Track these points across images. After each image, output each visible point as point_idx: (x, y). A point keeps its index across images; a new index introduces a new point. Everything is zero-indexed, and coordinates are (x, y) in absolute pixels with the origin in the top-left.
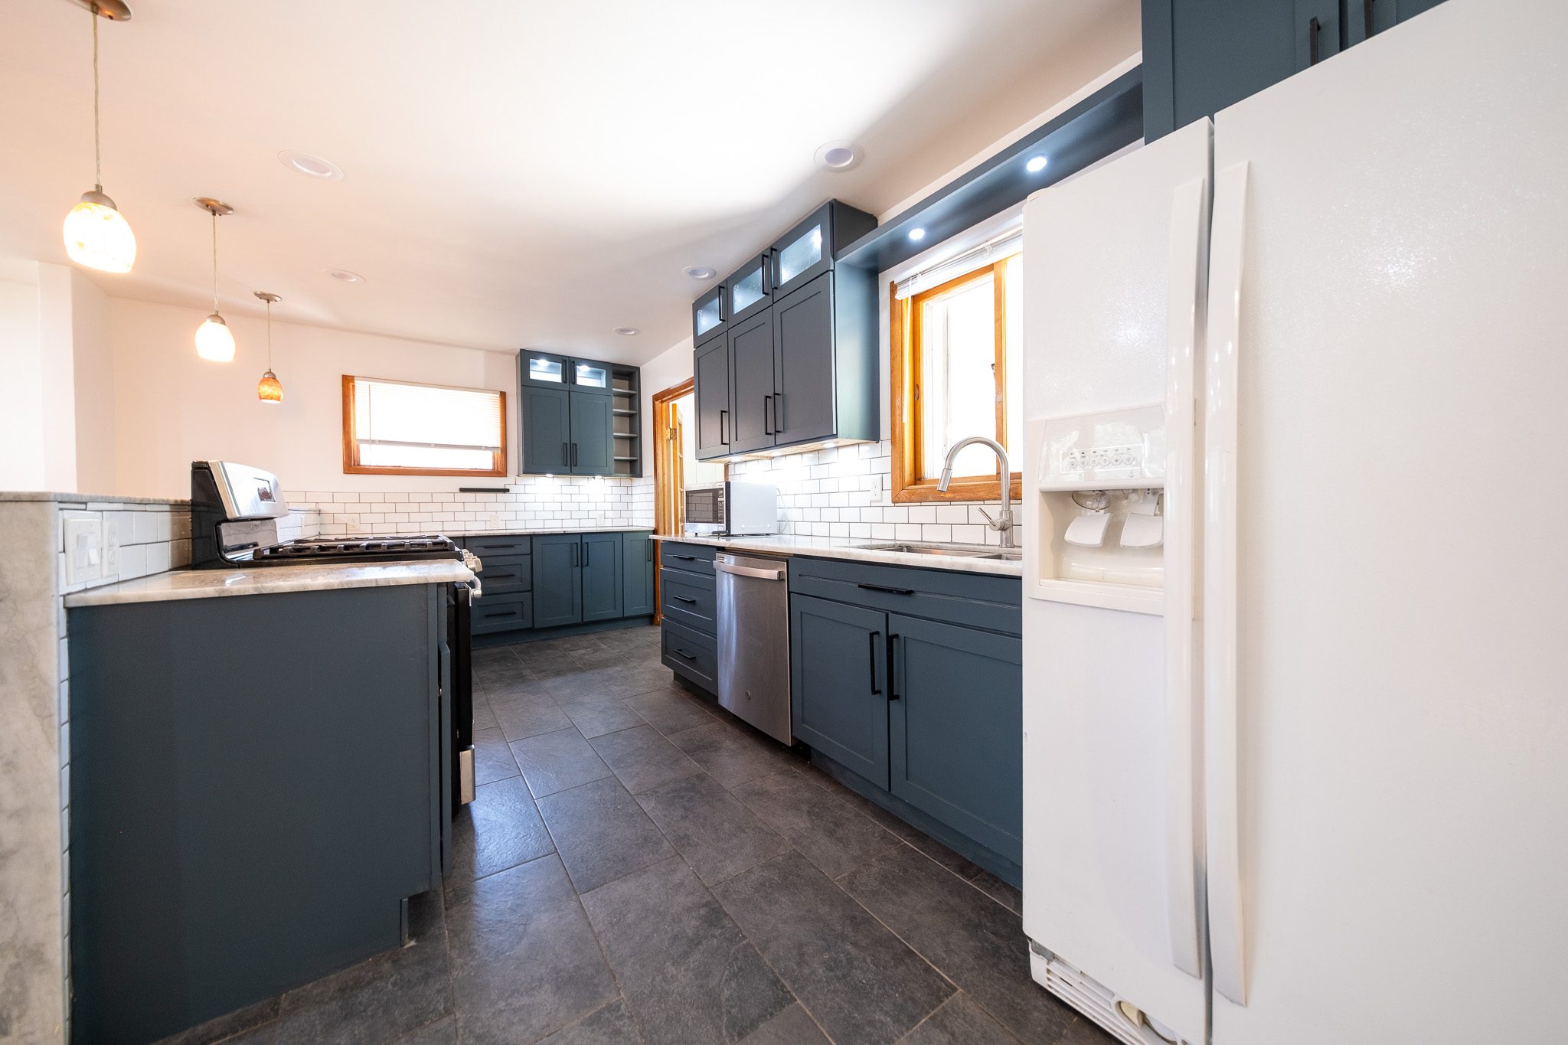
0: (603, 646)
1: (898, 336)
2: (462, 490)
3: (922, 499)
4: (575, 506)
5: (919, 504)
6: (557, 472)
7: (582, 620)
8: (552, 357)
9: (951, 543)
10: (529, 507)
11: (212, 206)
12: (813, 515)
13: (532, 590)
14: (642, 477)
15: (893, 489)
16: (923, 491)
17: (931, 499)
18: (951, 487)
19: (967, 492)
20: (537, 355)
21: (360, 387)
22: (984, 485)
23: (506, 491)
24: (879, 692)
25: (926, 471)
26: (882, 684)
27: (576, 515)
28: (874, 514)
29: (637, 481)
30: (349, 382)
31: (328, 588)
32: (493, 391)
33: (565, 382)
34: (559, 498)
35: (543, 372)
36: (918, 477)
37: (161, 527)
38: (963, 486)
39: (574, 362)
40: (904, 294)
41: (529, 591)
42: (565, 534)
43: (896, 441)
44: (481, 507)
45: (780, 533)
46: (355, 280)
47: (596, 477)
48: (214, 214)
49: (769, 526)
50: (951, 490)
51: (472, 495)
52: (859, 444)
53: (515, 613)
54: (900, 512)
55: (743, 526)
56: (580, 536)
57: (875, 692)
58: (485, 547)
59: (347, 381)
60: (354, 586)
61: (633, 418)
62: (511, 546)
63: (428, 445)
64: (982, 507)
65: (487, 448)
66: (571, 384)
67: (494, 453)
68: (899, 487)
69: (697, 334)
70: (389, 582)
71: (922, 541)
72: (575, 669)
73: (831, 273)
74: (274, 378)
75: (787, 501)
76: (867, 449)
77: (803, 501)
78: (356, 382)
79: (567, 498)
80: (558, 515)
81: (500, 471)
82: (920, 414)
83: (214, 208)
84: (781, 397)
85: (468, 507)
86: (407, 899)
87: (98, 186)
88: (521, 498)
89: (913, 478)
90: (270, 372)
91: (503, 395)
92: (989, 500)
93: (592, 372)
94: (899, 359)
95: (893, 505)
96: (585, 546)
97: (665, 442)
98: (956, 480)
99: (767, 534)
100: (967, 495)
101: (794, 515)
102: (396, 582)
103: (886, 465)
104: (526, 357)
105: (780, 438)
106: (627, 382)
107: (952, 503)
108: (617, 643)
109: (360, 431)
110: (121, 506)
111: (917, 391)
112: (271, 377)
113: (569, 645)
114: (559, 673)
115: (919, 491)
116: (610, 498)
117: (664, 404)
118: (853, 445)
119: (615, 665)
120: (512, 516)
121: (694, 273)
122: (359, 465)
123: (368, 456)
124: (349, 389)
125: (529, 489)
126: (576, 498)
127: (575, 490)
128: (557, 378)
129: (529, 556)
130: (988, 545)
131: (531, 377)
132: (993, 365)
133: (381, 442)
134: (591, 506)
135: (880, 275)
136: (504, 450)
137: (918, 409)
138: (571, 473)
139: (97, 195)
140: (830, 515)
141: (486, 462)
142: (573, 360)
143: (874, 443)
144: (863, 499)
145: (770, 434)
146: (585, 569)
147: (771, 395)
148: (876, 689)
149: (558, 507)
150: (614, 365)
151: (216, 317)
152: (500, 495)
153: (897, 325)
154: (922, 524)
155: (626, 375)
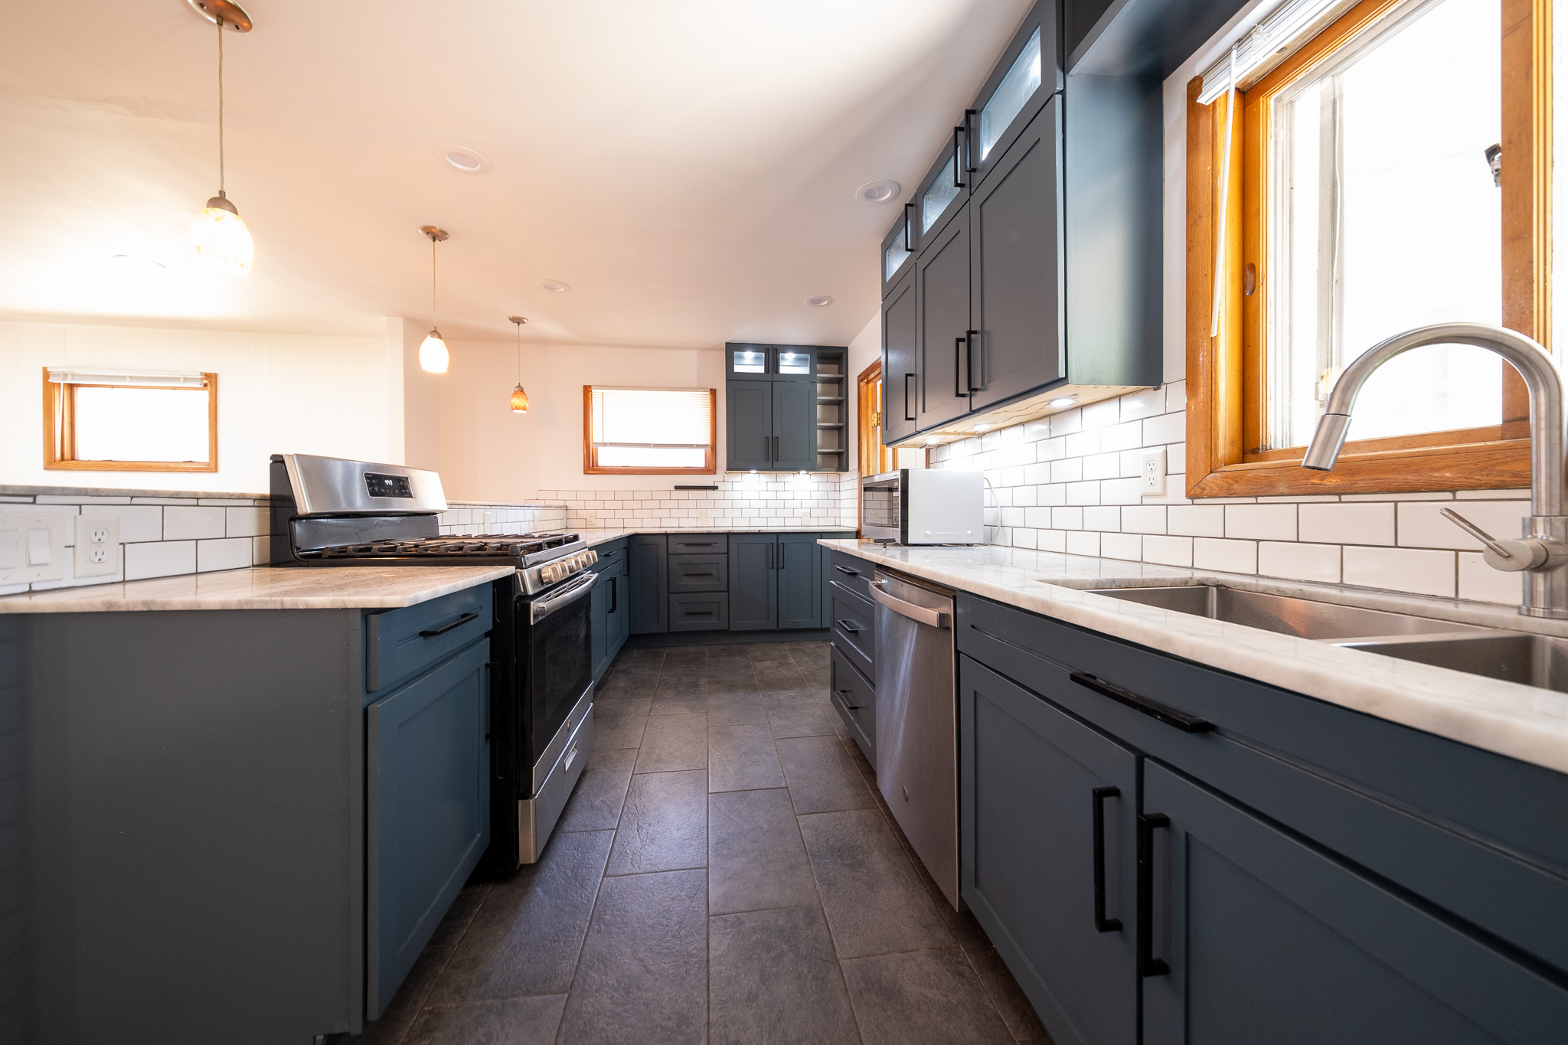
0: (791, 660)
1: (1204, 178)
2: (677, 488)
3: (1260, 489)
4: (780, 504)
5: (1253, 500)
6: (761, 469)
7: (778, 627)
8: (756, 347)
9: (1341, 586)
10: (737, 504)
11: (432, 233)
12: (1040, 517)
13: (728, 591)
14: (848, 471)
15: (1189, 473)
16: (1262, 473)
17: (1282, 489)
18: (1343, 461)
19: (1396, 471)
20: (742, 346)
21: (596, 394)
22: (1457, 452)
23: (715, 488)
24: (1116, 926)
25: (1271, 431)
26: (1123, 903)
27: (780, 513)
28: (1152, 519)
29: (844, 474)
30: (588, 391)
31: (225, 608)
32: (703, 389)
33: (768, 373)
34: (765, 495)
35: (749, 364)
36: (1250, 446)
37: (250, 522)
38: (1383, 458)
39: (777, 350)
40: (1220, 90)
41: (725, 592)
42: (760, 533)
43: (1196, 377)
44: (692, 504)
45: (990, 542)
46: (562, 289)
47: (801, 472)
48: (434, 241)
49: (969, 532)
50: (1344, 468)
51: (684, 493)
52: (1119, 397)
53: (711, 613)
54: (1206, 516)
55: (928, 532)
56: (776, 536)
57: (1105, 925)
58: (686, 545)
59: (587, 390)
60: (255, 607)
61: (840, 404)
62: (709, 545)
63: (648, 445)
64: (1452, 506)
65: (698, 446)
66: (774, 374)
67: (706, 451)
68: (1202, 466)
69: (885, 280)
70: (297, 604)
71: (1257, 575)
72: (750, 687)
73: (1058, 98)
74: (522, 391)
75: (1003, 497)
76: (1135, 406)
77: (1025, 496)
78: (593, 391)
79: (772, 495)
80: (763, 513)
81: (711, 469)
82: (1257, 320)
83: (436, 235)
84: (979, 336)
85: (682, 504)
86: (321, 1037)
87: (221, 192)
88: (729, 495)
89: (1237, 450)
90: (519, 386)
91: (713, 392)
92: (1473, 488)
93: (798, 359)
94: (1206, 221)
95: (1189, 501)
96: (781, 547)
97: (871, 428)
98: (1357, 445)
99: (968, 545)
100: (1399, 479)
101: (1012, 517)
102: (306, 604)
103: (1176, 428)
104: (732, 349)
105: (979, 401)
106: (837, 366)
107: (1344, 498)
108: (806, 659)
109: (596, 437)
110: (127, 500)
111: (1250, 277)
112: (520, 390)
113: (759, 654)
114: (731, 688)
115: (1251, 474)
116: (816, 495)
117: (870, 385)
118: (1109, 399)
119: (790, 688)
120: (720, 513)
121: (869, 195)
122: (597, 466)
123: (605, 458)
124: (588, 398)
125: (736, 486)
126: (781, 495)
127: (780, 486)
128: (761, 369)
129: (726, 555)
130: (1467, 601)
131: (735, 371)
132: (1491, 153)
133: (612, 444)
134: (797, 504)
135: (1165, 83)
136: (714, 447)
137: (1251, 311)
138: (773, 469)
139: (220, 201)
140: (1068, 518)
141: (698, 459)
142: (776, 347)
143: (1149, 393)
144: (1129, 492)
145: (963, 396)
146: (781, 572)
147: (964, 336)
148: (1108, 917)
149: (763, 504)
150: (819, 348)
151: (435, 333)
152: (710, 492)
153: (1204, 158)
154: (1258, 541)
155: (832, 357)
